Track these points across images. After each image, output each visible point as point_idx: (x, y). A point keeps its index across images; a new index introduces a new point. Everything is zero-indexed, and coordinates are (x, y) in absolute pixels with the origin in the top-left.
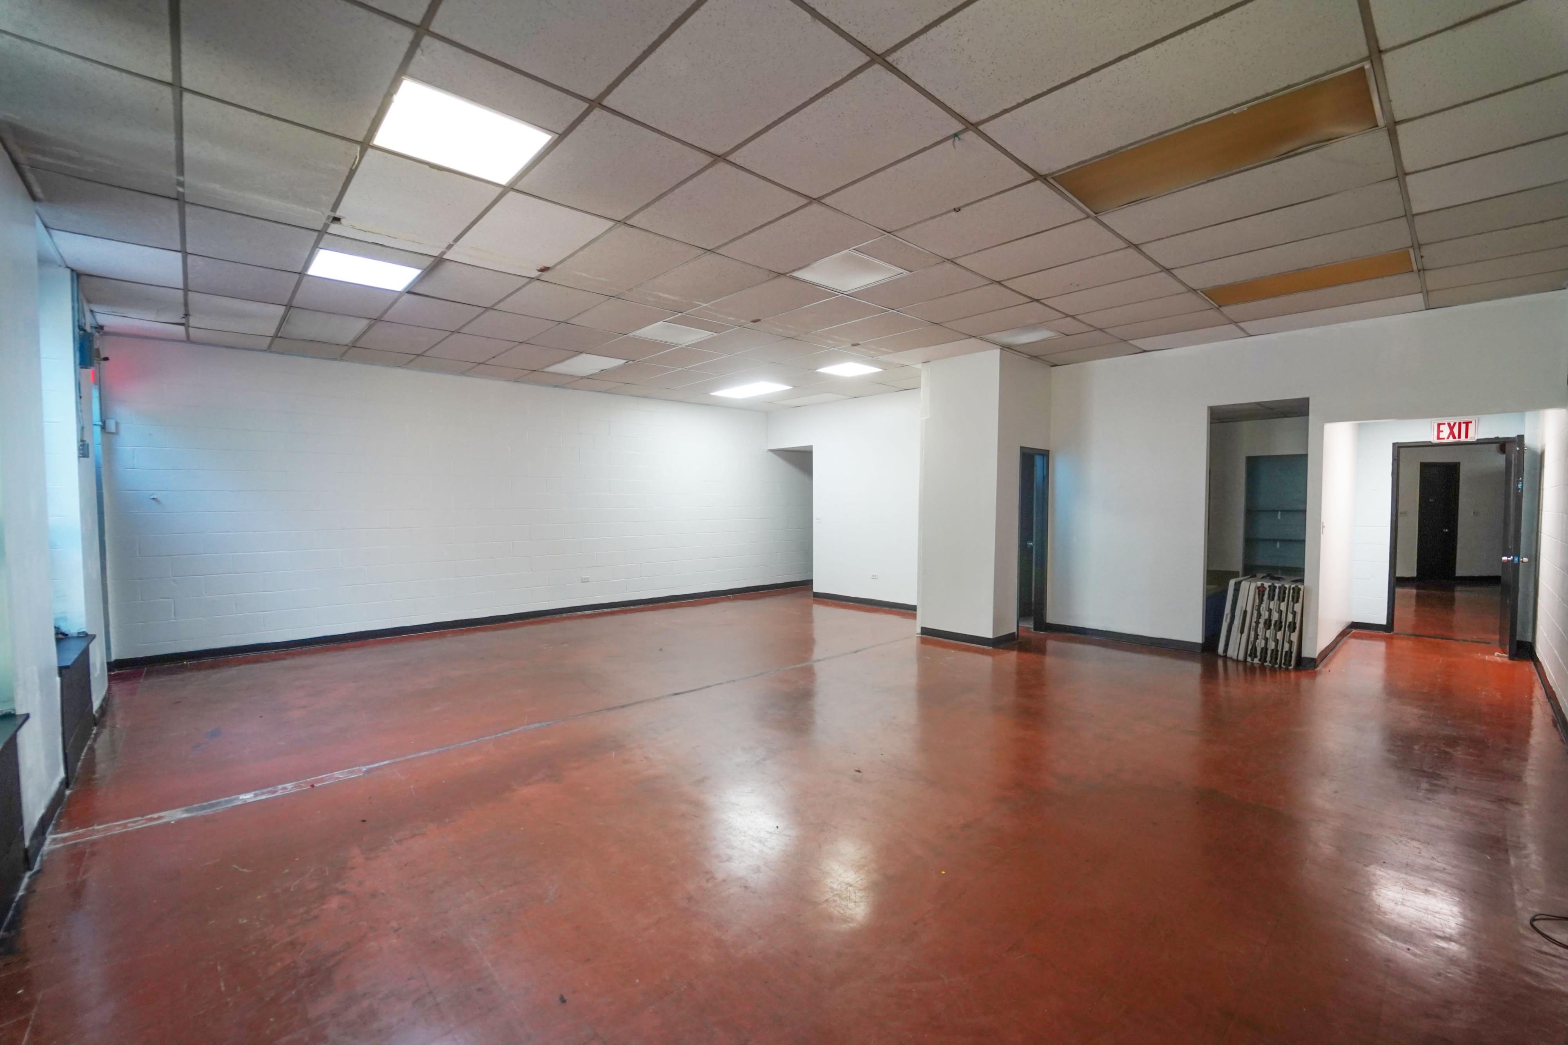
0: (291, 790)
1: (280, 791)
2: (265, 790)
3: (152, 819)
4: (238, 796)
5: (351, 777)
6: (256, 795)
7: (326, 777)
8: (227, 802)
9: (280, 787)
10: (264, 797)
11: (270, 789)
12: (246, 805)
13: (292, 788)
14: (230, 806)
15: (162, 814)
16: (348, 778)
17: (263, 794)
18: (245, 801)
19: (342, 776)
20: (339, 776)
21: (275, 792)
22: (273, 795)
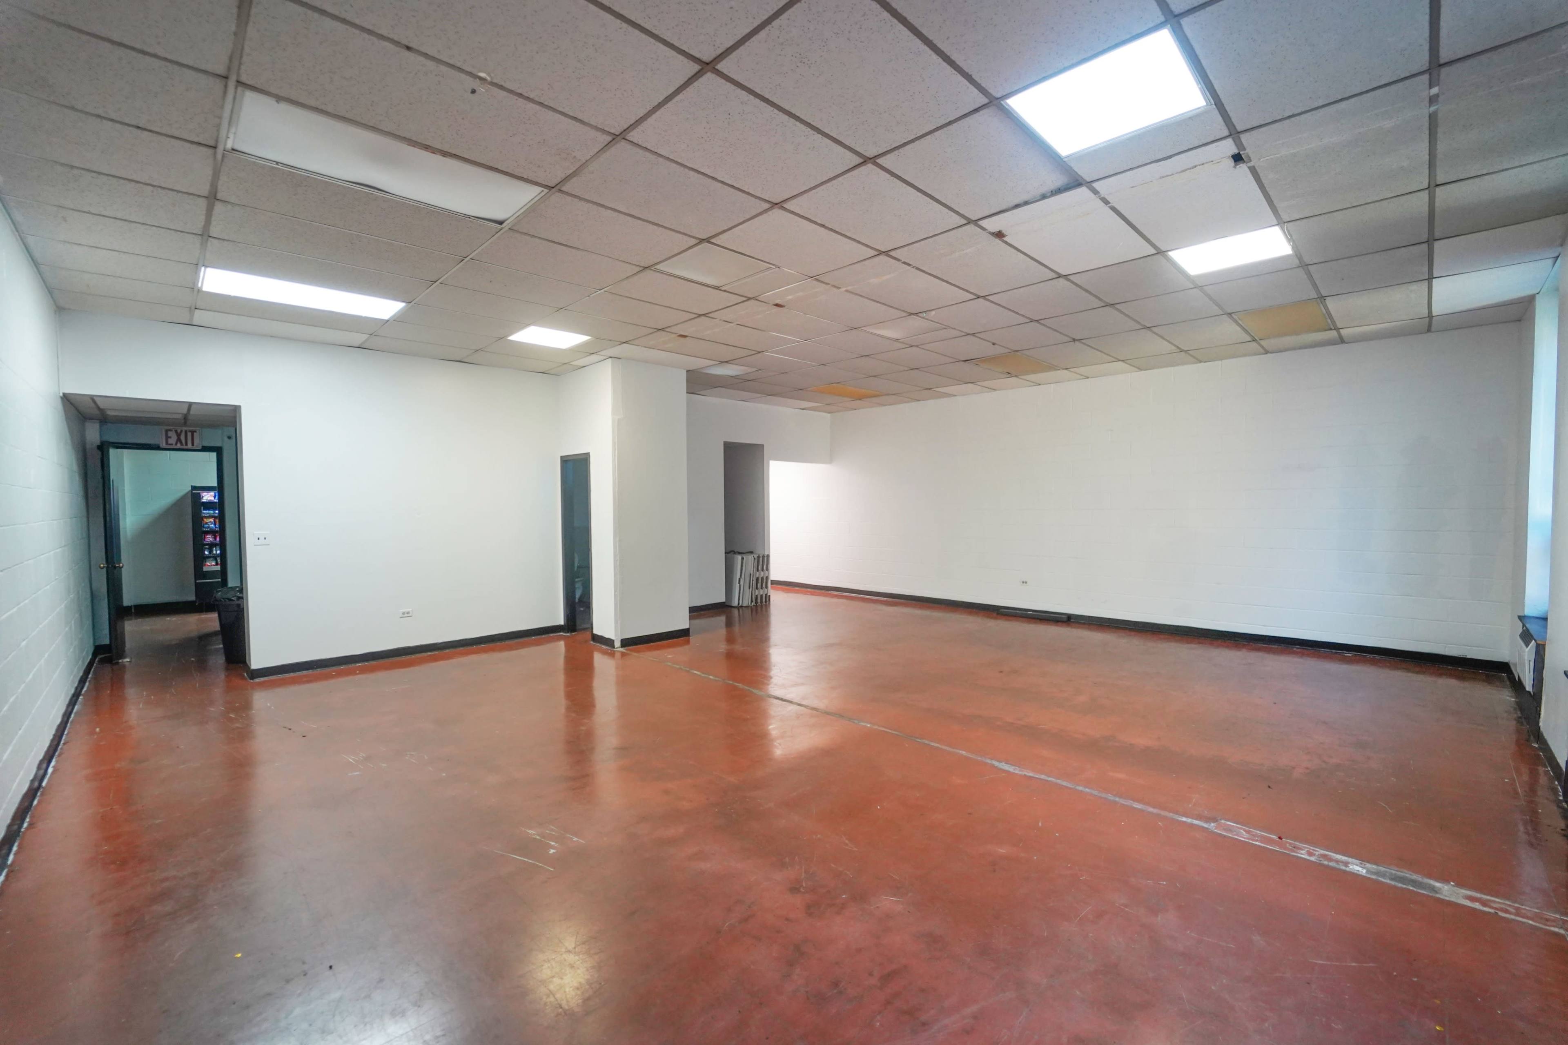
0: (1306, 848)
1: (1317, 853)
2: (1332, 864)
3: (1484, 903)
4: (1368, 876)
5: (1235, 825)
6: (1346, 864)
7: (1257, 841)
8: (1384, 875)
9: (1313, 859)
10: (1339, 857)
11: (1326, 863)
12: (1363, 859)
13: (1302, 850)
14: (1382, 869)
15: (1468, 903)
16: (1238, 826)
17: (1337, 861)
18: (1361, 864)
19: (1242, 831)
20: (1244, 833)
21: (1325, 856)
22: (1327, 853)
